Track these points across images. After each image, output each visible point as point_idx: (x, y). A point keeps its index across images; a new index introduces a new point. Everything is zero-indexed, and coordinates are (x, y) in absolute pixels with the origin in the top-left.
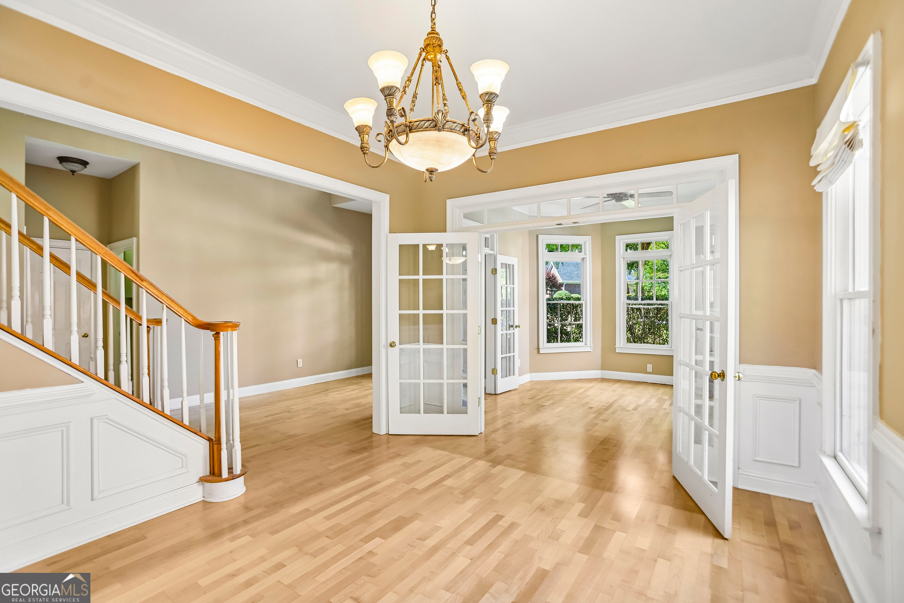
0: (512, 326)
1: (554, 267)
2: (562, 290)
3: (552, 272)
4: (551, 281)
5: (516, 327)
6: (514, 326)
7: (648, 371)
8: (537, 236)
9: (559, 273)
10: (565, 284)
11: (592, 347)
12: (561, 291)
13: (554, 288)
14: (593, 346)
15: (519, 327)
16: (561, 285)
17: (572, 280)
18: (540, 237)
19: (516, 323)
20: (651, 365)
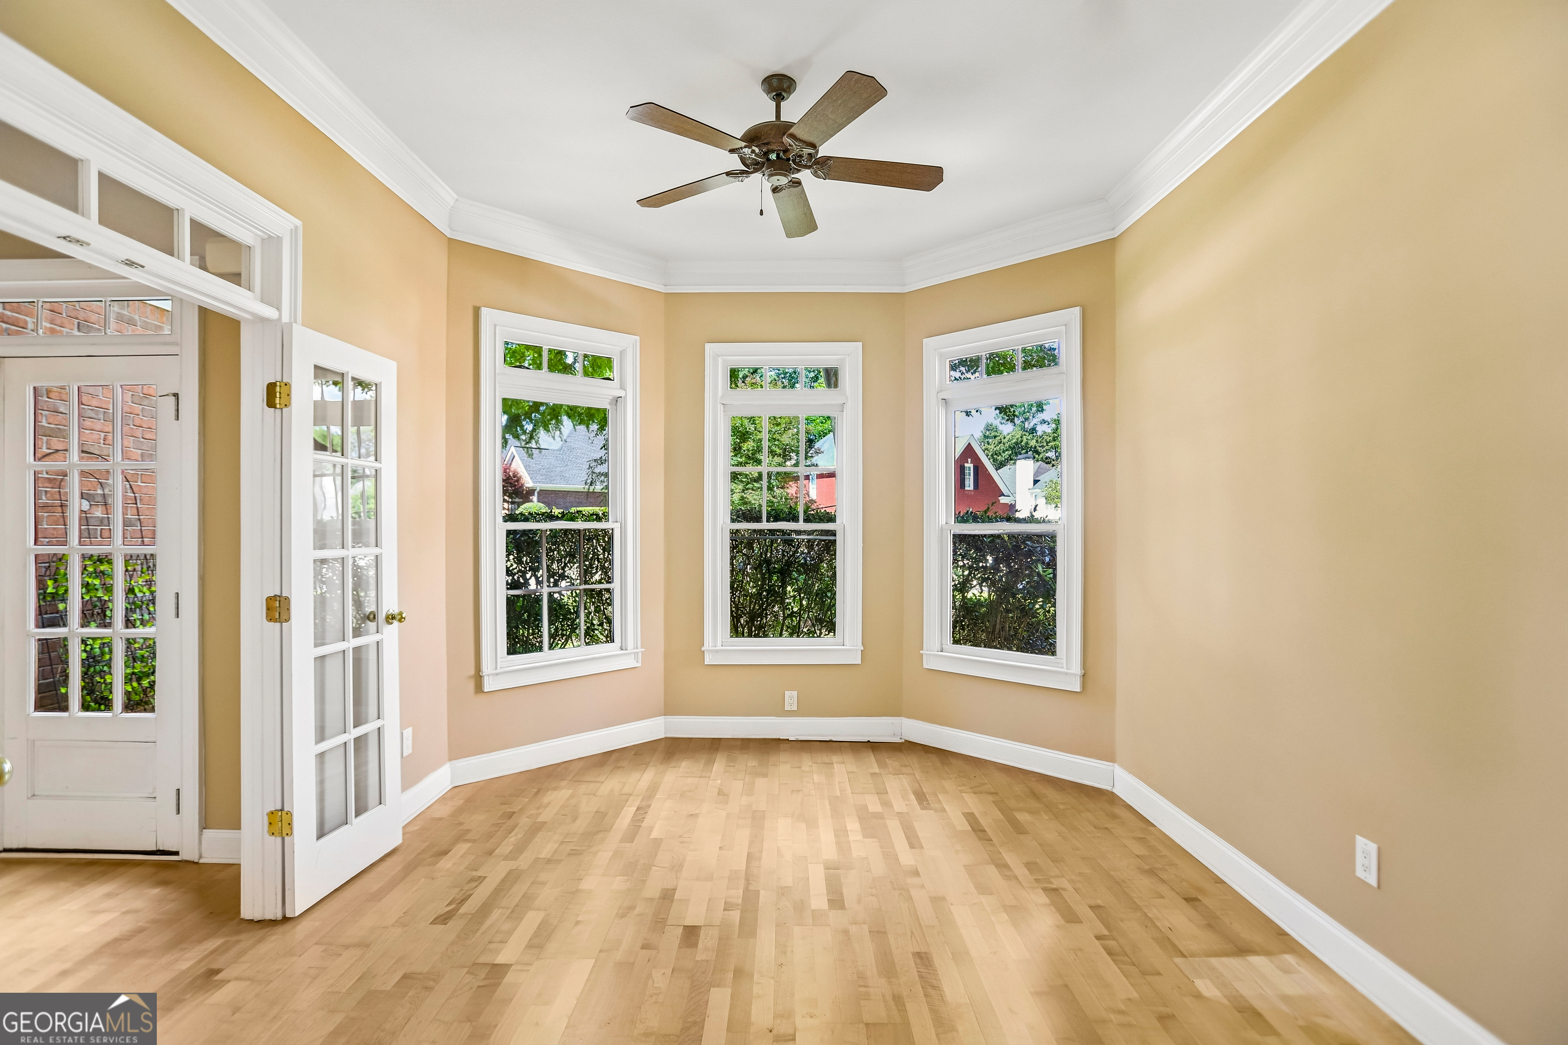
0: (372, 617)
1: (517, 458)
2: (531, 501)
3: (514, 466)
4: (511, 483)
5: (390, 618)
6: (382, 616)
7: (787, 708)
8: (477, 312)
9: (526, 470)
10: (538, 490)
11: (640, 655)
12: (531, 503)
13: (517, 499)
14: (642, 652)
15: (400, 621)
16: (531, 492)
17: (550, 484)
18: (484, 311)
19: (390, 604)
20: (795, 693)
